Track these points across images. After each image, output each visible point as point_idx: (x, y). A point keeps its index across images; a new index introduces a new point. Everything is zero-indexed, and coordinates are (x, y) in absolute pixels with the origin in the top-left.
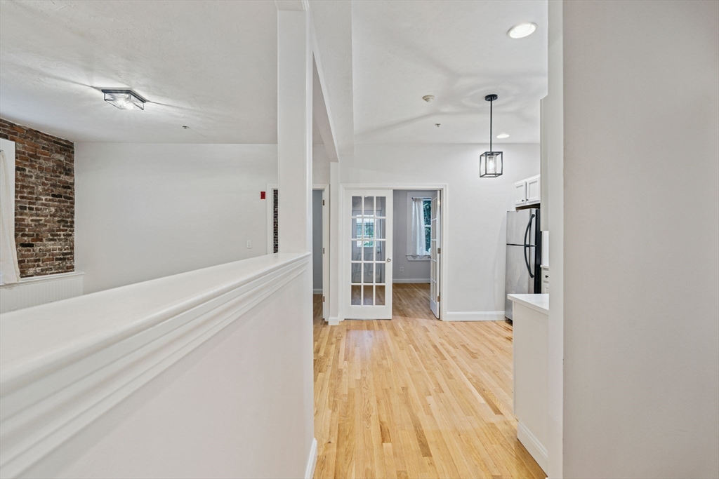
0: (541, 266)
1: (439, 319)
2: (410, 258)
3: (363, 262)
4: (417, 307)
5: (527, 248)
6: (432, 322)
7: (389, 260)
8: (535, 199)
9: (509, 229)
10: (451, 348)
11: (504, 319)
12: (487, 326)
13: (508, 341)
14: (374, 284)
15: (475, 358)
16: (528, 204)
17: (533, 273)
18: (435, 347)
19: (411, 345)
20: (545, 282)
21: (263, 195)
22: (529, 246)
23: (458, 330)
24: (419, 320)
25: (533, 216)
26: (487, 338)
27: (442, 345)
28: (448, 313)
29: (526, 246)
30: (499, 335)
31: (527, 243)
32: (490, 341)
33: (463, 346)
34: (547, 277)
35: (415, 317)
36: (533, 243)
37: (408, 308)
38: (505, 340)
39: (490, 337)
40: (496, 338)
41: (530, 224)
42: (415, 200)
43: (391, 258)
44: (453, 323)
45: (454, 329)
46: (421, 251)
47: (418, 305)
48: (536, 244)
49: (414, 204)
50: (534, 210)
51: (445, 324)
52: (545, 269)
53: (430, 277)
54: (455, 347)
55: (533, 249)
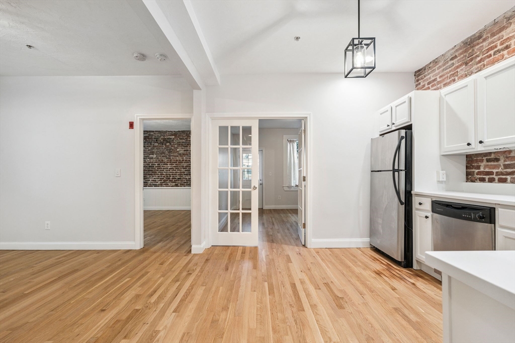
0: (412, 192)
1: (304, 246)
2: (286, 189)
3: (229, 189)
4: (286, 231)
5: (396, 173)
6: (296, 249)
7: (255, 188)
8: (402, 121)
9: (373, 155)
10: (311, 289)
11: (369, 246)
12: (352, 255)
13: (377, 276)
14: (241, 211)
15: (341, 307)
16: (394, 128)
17: (403, 200)
18: (294, 286)
19: (266, 284)
20: (417, 209)
21: (131, 125)
22: (398, 171)
23: (322, 260)
24: (286, 247)
25: (402, 138)
26: (353, 272)
27: (302, 282)
28: (314, 240)
29: (394, 171)
30: (366, 267)
31: (396, 167)
32: (358, 278)
33: (326, 284)
34: (420, 204)
35: (282, 243)
36: (402, 167)
37: (278, 232)
38: (374, 275)
39: (357, 270)
40: (364, 272)
41: (399, 147)
42: (290, 141)
43: (257, 186)
44: (318, 251)
45: (319, 258)
46: (295, 182)
47: (288, 229)
48: (406, 169)
49: (289, 145)
50: (403, 132)
51: (309, 252)
52: (418, 195)
53: (297, 204)
54: (317, 287)
55: (403, 174)
